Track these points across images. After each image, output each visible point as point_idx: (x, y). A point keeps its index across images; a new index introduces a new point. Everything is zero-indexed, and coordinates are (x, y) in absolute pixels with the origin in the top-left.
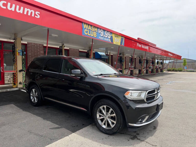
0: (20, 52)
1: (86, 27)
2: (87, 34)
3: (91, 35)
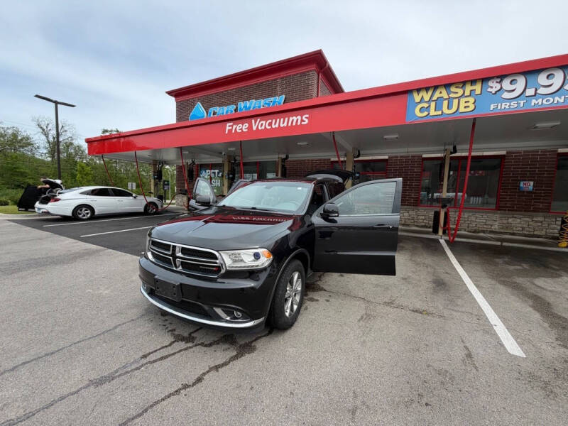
1: (423, 97)
2: (426, 113)
3: (442, 112)
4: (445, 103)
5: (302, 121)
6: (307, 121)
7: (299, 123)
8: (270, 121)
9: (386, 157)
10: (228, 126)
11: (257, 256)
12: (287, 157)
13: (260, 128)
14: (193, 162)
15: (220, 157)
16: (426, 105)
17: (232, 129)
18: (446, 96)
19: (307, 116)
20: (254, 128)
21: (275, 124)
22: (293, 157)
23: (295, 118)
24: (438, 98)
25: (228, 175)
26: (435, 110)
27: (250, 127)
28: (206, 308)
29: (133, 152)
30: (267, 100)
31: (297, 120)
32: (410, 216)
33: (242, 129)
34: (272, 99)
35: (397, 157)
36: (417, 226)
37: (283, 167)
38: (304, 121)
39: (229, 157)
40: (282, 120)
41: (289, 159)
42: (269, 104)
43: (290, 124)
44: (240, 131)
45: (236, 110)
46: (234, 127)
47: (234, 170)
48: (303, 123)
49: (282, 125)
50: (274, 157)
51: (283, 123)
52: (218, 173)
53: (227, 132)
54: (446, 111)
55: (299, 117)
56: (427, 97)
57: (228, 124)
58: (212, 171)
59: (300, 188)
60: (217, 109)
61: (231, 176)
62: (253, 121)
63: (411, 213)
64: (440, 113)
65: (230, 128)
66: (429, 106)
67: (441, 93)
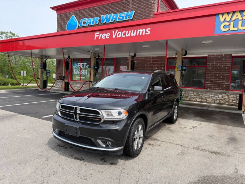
0: (179, 67)
1: (225, 18)
2: (227, 29)
3: (238, 28)
4: (240, 23)
5: (146, 32)
6: (149, 32)
7: (144, 34)
8: (125, 32)
9: (207, 55)
10: (96, 35)
11: (120, 113)
12: (135, 55)
13: (118, 37)
14: (69, 57)
15: (88, 54)
16: (227, 24)
17: (99, 37)
18: (240, 18)
19: (150, 29)
20: (114, 36)
21: (128, 34)
22: (140, 55)
23: (141, 30)
24: (235, 19)
25: (94, 67)
26: (233, 27)
27: (111, 36)
28: (93, 140)
29: (29, 51)
30: (122, 14)
31: (143, 32)
32: (223, 97)
33: (105, 37)
34: (126, 13)
35: (214, 55)
36: (228, 105)
37: (133, 62)
38: (148, 33)
39: (95, 54)
40: (133, 31)
41: (137, 56)
42: (123, 17)
43: (138, 35)
44: (104, 38)
45: (99, 21)
46: (100, 35)
47: (98, 63)
48: (146, 34)
49: (132, 35)
50: (126, 55)
51: (133, 34)
52: (86, 65)
53: (95, 39)
54: (240, 28)
55: (144, 30)
56: (228, 19)
57: (96, 33)
58: (82, 63)
59: (143, 78)
60: (86, 20)
61: (96, 68)
62: (113, 32)
63: (224, 95)
64: (236, 29)
65: (98, 36)
66: (230, 24)
67: (237, 16)
